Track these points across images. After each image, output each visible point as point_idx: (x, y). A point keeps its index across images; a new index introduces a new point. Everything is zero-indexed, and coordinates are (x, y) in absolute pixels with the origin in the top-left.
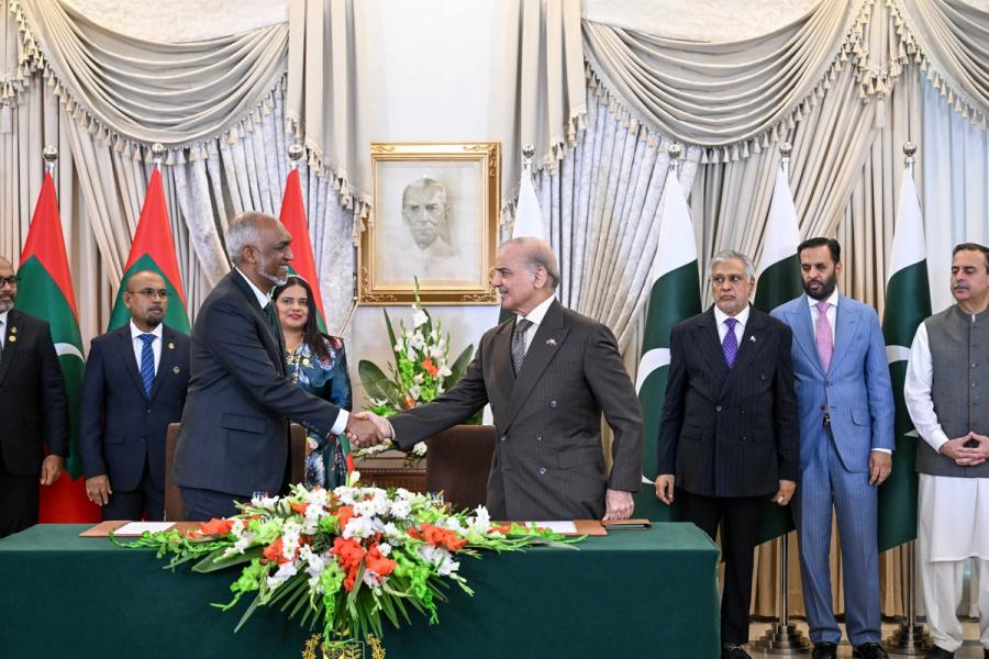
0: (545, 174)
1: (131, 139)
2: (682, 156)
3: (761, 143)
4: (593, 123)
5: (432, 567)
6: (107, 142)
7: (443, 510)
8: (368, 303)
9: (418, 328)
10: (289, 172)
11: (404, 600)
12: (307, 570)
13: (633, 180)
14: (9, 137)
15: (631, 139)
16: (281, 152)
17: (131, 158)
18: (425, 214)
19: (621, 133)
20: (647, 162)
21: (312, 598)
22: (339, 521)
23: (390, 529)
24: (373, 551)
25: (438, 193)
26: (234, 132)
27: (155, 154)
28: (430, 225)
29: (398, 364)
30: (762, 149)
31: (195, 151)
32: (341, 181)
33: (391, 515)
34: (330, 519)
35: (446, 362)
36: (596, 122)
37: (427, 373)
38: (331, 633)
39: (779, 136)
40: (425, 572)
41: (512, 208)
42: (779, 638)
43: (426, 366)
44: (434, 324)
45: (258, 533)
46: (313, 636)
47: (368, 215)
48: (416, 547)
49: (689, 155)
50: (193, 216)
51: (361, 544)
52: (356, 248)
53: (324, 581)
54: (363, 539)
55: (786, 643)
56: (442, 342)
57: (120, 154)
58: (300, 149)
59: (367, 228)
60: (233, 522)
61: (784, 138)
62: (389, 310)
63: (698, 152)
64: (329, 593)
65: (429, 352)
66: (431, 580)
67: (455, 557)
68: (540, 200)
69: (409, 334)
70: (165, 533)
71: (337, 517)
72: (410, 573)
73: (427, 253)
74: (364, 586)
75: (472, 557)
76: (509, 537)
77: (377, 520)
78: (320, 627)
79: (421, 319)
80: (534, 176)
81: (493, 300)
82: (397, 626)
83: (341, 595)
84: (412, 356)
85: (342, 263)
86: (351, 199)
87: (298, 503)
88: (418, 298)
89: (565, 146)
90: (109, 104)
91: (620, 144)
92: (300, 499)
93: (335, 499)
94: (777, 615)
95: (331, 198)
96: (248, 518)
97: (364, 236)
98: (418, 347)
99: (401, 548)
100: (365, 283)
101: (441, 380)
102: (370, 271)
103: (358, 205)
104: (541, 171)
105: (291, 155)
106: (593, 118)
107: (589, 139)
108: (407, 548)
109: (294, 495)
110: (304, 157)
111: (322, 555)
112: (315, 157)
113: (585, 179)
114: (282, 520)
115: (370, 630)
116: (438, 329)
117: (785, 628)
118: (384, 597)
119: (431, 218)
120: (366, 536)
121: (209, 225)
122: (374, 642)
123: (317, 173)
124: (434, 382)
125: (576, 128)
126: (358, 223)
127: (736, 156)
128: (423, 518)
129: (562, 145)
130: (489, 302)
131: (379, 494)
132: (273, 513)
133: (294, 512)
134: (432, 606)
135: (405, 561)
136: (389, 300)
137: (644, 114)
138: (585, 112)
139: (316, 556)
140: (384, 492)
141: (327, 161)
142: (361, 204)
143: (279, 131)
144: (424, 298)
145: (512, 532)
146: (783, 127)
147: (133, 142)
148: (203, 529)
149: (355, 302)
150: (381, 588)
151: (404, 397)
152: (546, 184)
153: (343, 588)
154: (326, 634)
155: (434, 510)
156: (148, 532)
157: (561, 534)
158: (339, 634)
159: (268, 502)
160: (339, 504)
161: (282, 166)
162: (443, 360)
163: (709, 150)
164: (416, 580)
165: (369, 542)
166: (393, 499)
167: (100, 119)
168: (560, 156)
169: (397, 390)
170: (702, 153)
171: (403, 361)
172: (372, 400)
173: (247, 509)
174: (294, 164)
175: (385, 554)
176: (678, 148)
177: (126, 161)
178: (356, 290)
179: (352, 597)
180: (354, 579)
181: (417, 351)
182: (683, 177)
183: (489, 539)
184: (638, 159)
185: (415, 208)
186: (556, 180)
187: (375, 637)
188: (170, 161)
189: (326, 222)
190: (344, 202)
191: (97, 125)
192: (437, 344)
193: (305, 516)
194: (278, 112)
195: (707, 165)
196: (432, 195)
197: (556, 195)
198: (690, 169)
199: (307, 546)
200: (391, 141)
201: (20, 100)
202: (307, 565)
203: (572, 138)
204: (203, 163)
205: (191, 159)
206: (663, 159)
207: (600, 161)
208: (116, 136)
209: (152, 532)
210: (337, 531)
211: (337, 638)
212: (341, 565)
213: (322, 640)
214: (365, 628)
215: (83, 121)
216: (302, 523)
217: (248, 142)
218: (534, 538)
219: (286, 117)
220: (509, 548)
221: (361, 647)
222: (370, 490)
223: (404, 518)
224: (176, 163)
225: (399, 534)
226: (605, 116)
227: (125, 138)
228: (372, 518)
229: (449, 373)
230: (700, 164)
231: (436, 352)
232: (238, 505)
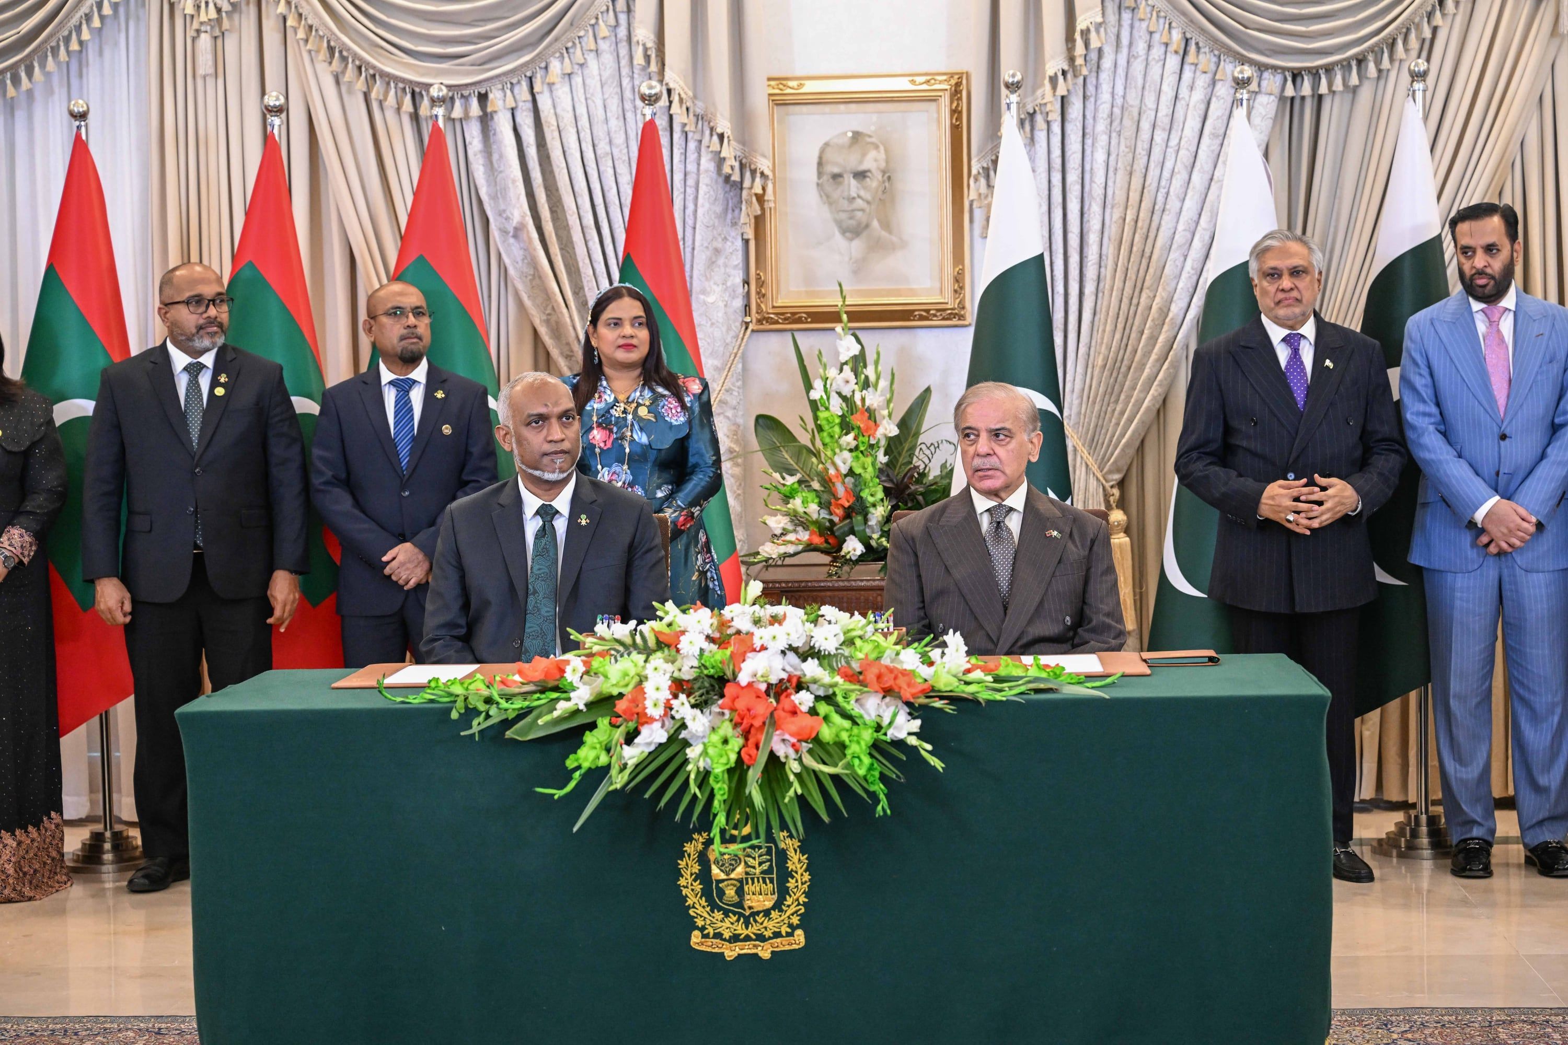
0: (1039, 118)
1: (397, 79)
2: (1254, 86)
3: (1378, 63)
4: (1113, 38)
5: (878, 728)
6: (360, 85)
7: (893, 638)
8: (767, 326)
9: (846, 363)
10: (641, 126)
11: (835, 778)
12: (683, 734)
13: (1177, 126)
14: (210, 82)
15: (1173, 62)
16: (628, 94)
17: (398, 109)
18: (852, 186)
19: (1157, 52)
20: (1198, 95)
21: (692, 776)
22: (732, 655)
23: (811, 668)
24: (785, 703)
25: (872, 154)
26: (556, 66)
27: (434, 102)
28: (859, 203)
29: (816, 418)
30: (1380, 71)
31: (495, 96)
32: (721, 137)
33: (813, 648)
34: (717, 656)
35: (890, 415)
36: (1118, 36)
37: (861, 432)
38: (723, 832)
39: (1407, 50)
40: (868, 736)
41: (988, 173)
42: (1415, 834)
43: (857, 420)
44: (870, 357)
45: (606, 677)
46: (696, 836)
47: (764, 189)
48: (853, 697)
49: (1264, 83)
50: (494, 197)
51: (767, 692)
52: (746, 242)
53: (711, 751)
54: (770, 686)
55: (1425, 841)
56: (883, 384)
57: (381, 103)
58: (657, 88)
59: (763, 209)
60: (567, 662)
61: (1414, 53)
62: (798, 336)
63: (1279, 78)
64: (719, 769)
65: (863, 400)
66: (877, 748)
67: (914, 710)
68: (1032, 159)
69: (832, 372)
70: (461, 682)
71: (728, 652)
72: (844, 736)
73: (857, 246)
74: (773, 757)
75: (940, 710)
76: (997, 680)
77: (791, 656)
78: (706, 823)
79: (848, 347)
80: (1022, 123)
81: (962, 317)
82: (826, 818)
83: (738, 771)
84: (836, 406)
85: (726, 266)
86: (737, 165)
87: (666, 630)
88: (845, 317)
89: (1069, 76)
90: (363, 26)
91: (1155, 70)
92: (670, 625)
93: (723, 624)
94: (1412, 799)
95: (707, 164)
96: (591, 655)
97: (759, 222)
98: (846, 392)
99: (829, 699)
100: (762, 296)
101: (883, 442)
102: (768, 278)
103: (748, 175)
104: (1032, 115)
105: (643, 98)
106: (1113, 31)
107: (1107, 63)
108: (840, 699)
109: (661, 619)
110: (664, 101)
111: (707, 711)
112: (681, 101)
113: (1101, 126)
114: (642, 657)
115: (784, 826)
116: (876, 363)
117: (1424, 818)
118: (805, 775)
119: (862, 193)
120: (773, 680)
121: (519, 210)
122: (790, 845)
123: (684, 125)
124: (871, 446)
125: (1087, 45)
126: (749, 203)
127: (1338, 85)
128: (862, 651)
129: (1064, 73)
130: (955, 322)
131: (794, 615)
132: (628, 647)
133: (661, 644)
134: (879, 788)
135: (836, 719)
136: (799, 321)
137: (1192, 21)
138: (1099, 19)
139: (697, 712)
140: (801, 612)
141: (699, 108)
142: (753, 172)
143: (624, 62)
144: (854, 316)
145: (1002, 672)
146: (1413, 36)
147: (401, 85)
148: (520, 672)
149: (747, 324)
150: (800, 760)
151: (826, 470)
152: (1041, 136)
153: (739, 760)
154: (715, 832)
155: (879, 638)
156: (437, 680)
157: (1078, 675)
158: (735, 832)
159: (621, 630)
160: (730, 631)
161: (629, 115)
162: (885, 412)
163: (1296, 75)
164: (853, 749)
165: (778, 690)
166: (815, 622)
167: (349, 49)
168: (1062, 90)
169: (814, 460)
170: (1285, 80)
171: (822, 414)
172: (777, 476)
173: (589, 641)
174: (648, 111)
175: (804, 708)
176: (1248, 71)
177: (390, 115)
178: (747, 308)
179: (754, 775)
180: (757, 747)
181: (844, 398)
182: (1256, 119)
183: (967, 683)
184: (1184, 92)
185: (836, 177)
186: (1056, 128)
187: (791, 836)
188: (457, 113)
189: (701, 200)
190: (727, 170)
191: (344, 59)
192: (876, 386)
193: (678, 651)
194: (622, 32)
195: (1292, 99)
196: (864, 155)
197: (1056, 152)
198: (1266, 105)
199: (682, 697)
200: (798, 73)
201: (226, 24)
202: (683, 726)
203: (1079, 61)
204: (509, 115)
205: (489, 110)
206: (1224, 90)
207: (1124, 97)
208: (374, 76)
209: (443, 680)
210: (729, 674)
211: (733, 840)
212: (736, 726)
213: (709, 842)
214: (775, 823)
215: (324, 54)
216: (673, 662)
217: (578, 80)
218: (1036, 680)
219: (634, 40)
220: (998, 697)
221: (769, 852)
222: (779, 610)
223: (833, 652)
224: (467, 116)
225: (825, 677)
226: (1132, 27)
227: (388, 78)
228: (783, 652)
229: (894, 431)
230: (1282, 98)
231: (873, 399)
232: (574, 635)
